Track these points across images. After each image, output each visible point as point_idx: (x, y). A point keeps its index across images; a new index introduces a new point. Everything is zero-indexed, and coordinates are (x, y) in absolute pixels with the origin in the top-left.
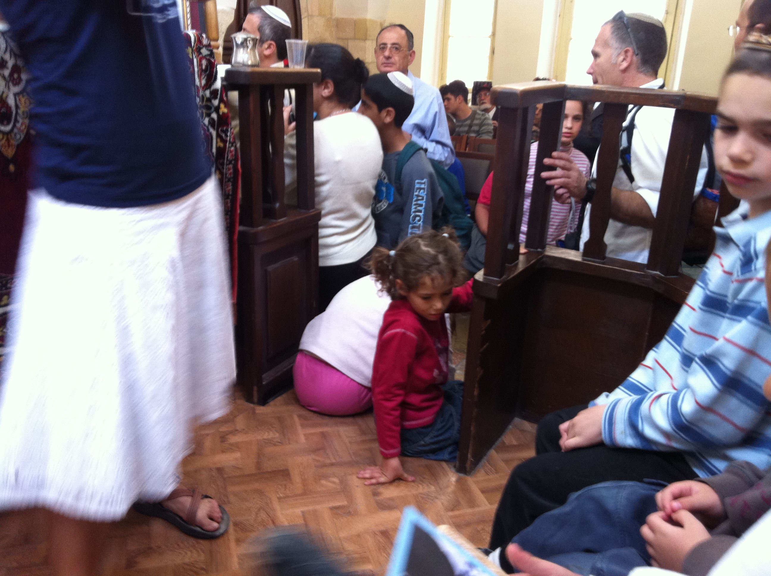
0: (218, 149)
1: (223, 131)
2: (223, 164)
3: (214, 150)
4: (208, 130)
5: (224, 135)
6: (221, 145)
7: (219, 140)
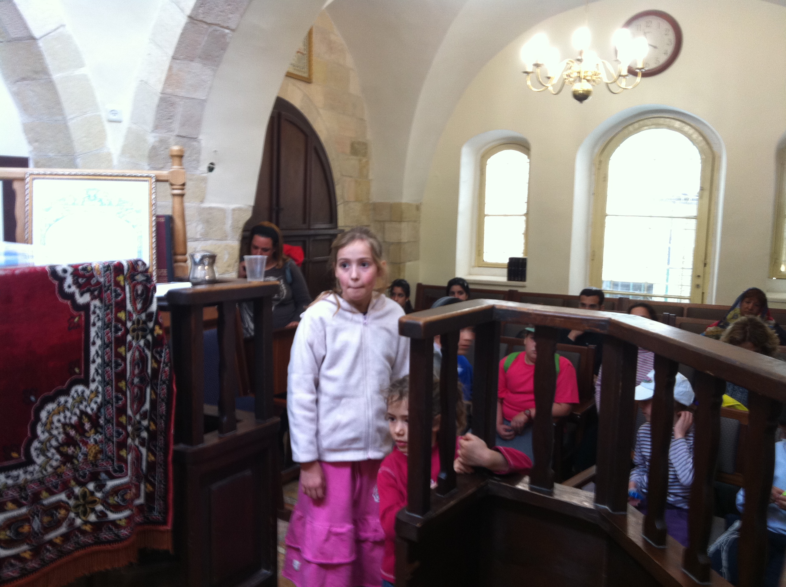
0: (153, 369)
1: (157, 352)
2: (156, 385)
3: (149, 371)
4: (144, 351)
5: (158, 357)
6: (156, 366)
7: (153, 361)
